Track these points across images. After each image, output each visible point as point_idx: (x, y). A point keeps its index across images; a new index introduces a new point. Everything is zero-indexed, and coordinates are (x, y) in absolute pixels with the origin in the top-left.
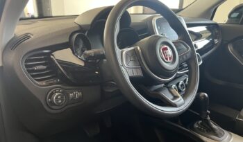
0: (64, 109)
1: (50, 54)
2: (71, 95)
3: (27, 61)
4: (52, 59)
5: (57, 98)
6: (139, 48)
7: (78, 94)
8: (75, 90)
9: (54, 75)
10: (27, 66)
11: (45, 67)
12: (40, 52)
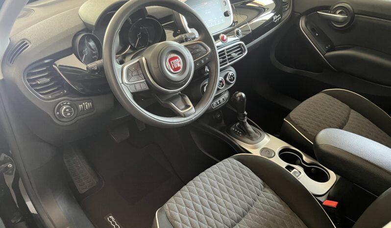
0: (74, 121)
1: (52, 63)
2: (80, 106)
3: (28, 75)
4: (54, 68)
5: (65, 111)
6: (144, 59)
7: (88, 105)
8: (84, 101)
9: (60, 86)
10: (29, 81)
11: (49, 80)
12: (41, 63)
